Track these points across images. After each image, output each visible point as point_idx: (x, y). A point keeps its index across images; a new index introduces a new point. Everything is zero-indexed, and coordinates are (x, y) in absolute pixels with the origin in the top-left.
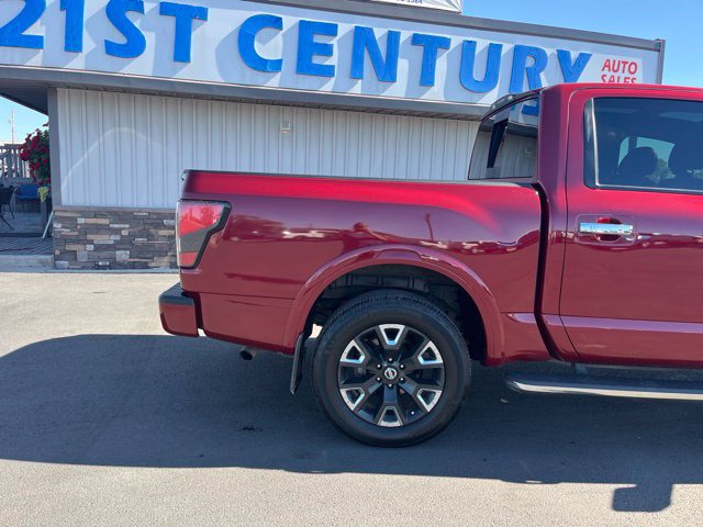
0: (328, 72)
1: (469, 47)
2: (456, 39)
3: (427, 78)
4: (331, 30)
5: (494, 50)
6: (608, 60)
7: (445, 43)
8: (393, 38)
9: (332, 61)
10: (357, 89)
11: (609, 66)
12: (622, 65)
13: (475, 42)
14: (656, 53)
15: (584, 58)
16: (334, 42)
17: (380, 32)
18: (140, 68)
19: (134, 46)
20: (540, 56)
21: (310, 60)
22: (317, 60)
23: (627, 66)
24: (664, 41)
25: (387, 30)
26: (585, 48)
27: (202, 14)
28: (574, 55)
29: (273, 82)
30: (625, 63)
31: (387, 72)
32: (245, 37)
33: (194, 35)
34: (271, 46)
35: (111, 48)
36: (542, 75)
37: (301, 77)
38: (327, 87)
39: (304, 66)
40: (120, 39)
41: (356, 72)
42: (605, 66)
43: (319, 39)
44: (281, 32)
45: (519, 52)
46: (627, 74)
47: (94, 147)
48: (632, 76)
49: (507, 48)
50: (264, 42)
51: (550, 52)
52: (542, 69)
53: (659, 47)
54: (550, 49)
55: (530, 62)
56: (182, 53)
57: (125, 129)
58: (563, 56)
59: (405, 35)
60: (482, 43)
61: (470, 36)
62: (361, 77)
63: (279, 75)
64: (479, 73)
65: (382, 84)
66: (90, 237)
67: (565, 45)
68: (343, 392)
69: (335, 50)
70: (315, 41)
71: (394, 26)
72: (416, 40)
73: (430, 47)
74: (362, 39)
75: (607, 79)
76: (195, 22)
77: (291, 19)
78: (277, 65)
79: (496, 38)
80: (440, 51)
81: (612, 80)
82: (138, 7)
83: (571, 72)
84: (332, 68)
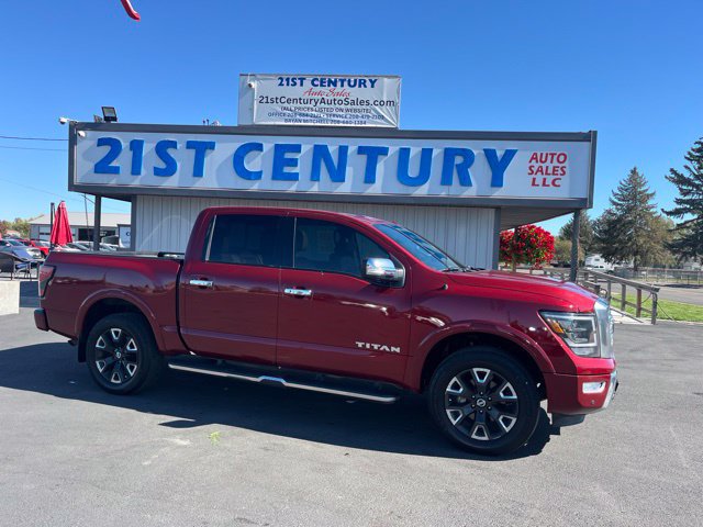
0: (294, 177)
1: (404, 153)
2: (394, 147)
3: (370, 178)
4: (297, 149)
5: (426, 154)
6: (535, 154)
7: (384, 151)
8: (343, 151)
9: (297, 170)
10: (315, 188)
11: (536, 159)
12: (549, 157)
13: (409, 149)
14: (588, 143)
15: (510, 154)
16: (298, 156)
17: (333, 146)
18: (171, 182)
19: (170, 169)
20: (468, 157)
21: (282, 170)
22: (287, 170)
23: (555, 157)
24: (595, 133)
25: (338, 145)
26: (511, 145)
27: (211, 146)
28: (500, 154)
29: (255, 186)
30: (553, 155)
31: (338, 175)
32: (238, 159)
33: (206, 160)
34: (253, 163)
35: (158, 172)
36: (470, 171)
37: (275, 182)
38: (292, 188)
39: (278, 174)
40: (162, 165)
41: (315, 176)
42: (532, 158)
43: (288, 156)
44: (262, 153)
45: (449, 154)
46: (555, 163)
48: (561, 165)
49: (437, 153)
50: (248, 163)
51: (476, 151)
52: (469, 166)
54: (477, 148)
55: (459, 160)
56: (198, 172)
57: (174, 216)
58: (490, 154)
59: (352, 149)
60: (415, 149)
61: (405, 144)
62: (318, 180)
63: (260, 181)
64: (413, 171)
65: (335, 184)
67: (491, 145)
68: (97, 363)
69: (299, 162)
70: (285, 157)
71: (344, 142)
72: (361, 150)
73: (373, 155)
74: (320, 153)
75: (535, 170)
76: (208, 151)
77: (269, 144)
78: (258, 175)
79: (427, 144)
80: (380, 157)
81: (540, 170)
82: (173, 145)
83: (498, 166)
84: (297, 174)
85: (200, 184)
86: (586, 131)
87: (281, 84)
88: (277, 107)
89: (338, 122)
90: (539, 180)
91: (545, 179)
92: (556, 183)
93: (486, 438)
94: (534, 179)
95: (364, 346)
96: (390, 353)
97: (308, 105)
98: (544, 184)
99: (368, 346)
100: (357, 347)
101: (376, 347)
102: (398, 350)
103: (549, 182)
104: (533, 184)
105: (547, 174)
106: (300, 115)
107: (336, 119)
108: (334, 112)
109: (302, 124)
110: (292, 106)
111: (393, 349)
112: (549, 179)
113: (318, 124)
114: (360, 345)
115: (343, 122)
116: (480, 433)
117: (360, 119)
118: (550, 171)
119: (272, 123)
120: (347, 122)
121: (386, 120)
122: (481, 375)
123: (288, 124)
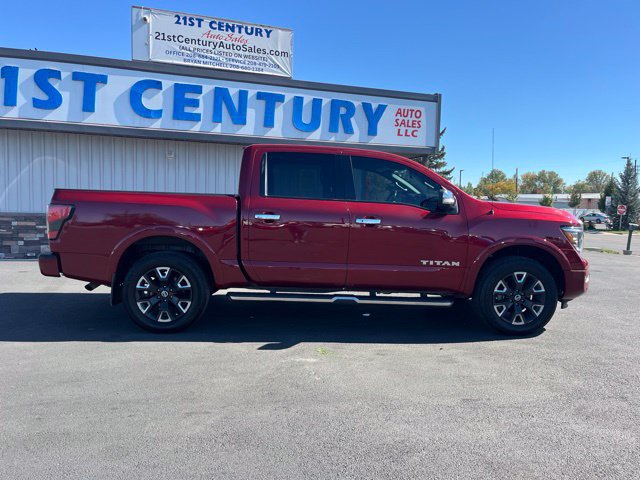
0: (196, 118)
1: (298, 101)
2: (289, 95)
3: (269, 122)
4: (198, 90)
5: (317, 103)
6: (400, 109)
7: (281, 98)
8: (243, 95)
9: (199, 110)
10: (218, 130)
11: (400, 113)
12: (410, 112)
13: (302, 98)
14: (435, 104)
15: (381, 109)
16: (200, 97)
17: (234, 90)
18: (58, 116)
19: (54, 101)
20: (350, 108)
21: (183, 110)
22: (188, 110)
23: (414, 113)
24: (440, 95)
25: (238, 89)
26: (383, 101)
27: (103, 80)
28: (374, 106)
29: (156, 125)
30: (412, 111)
31: (239, 118)
32: (135, 95)
33: (98, 94)
34: (153, 101)
35: (37, 103)
36: (352, 120)
37: (177, 122)
38: (196, 128)
39: (178, 114)
40: (43, 97)
41: (217, 118)
42: (398, 113)
43: (188, 96)
44: (162, 92)
45: (335, 105)
46: (414, 118)
47: (25, 171)
48: (417, 120)
49: (326, 99)
50: (149, 98)
51: (357, 104)
52: (352, 116)
53: (436, 99)
54: (357, 101)
55: (343, 111)
56: (88, 105)
57: (49, 158)
58: (366, 107)
59: (252, 93)
60: (308, 97)
61: (299, 93)
62: (220, 122)
63: (160, 120)
64: (306, 118)
65: (236, 126)
66: (21, 235)
67: (368, 99)
68: (139, 304)
69: (201, 103)
70: (186, 97)
71: (243, 87)
72: (260, 96)
73: (271, 101)
74: (221, 95)
75: (399, 122)
76: (98, 85)
77: (168, 83)
78: (158, 114)
79: (317, 95)
80: (277, 103)
81: (403, 123)
82: (57, 75)
83: (373, 117)
84: (199, 115)
85: (91, 120)
86: (433, 93)
87: (178, 22)
88: (175, 46)
89: (237, 67)
90: (402, 132)
91: (406, 131)
92: (415, 133)
93: (522, 323)
94: (399, 130)
95: (428, 264)
96: (451, 267)
97: (207, 47)
98: (406, 135)
99: (431, 263)
100: (422, 265)
101: (438, 263)
102: (458, 264)
103: (409, 133)
104: (399, 135)
105: (408, 126)
106: (199, 56)
107: (234, 63)
108: (233, 57)
109: (202, 65)
110: (191, 46)
111: (454, 263)
112: (410, 130)
113: (217, 67)
114: (425, 262)
115: (242, 68)
116: (518, 319)
117: (258, 66)
118: (410, 124)
119: (170, 61)
120: (246, 68)
121: (282, 70)
122: (520, 277)
123: (187, 64)
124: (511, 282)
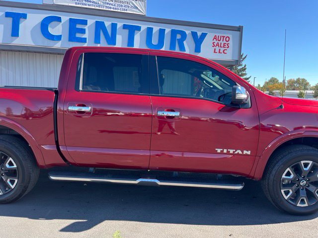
0: (83, 40)
1: (150, 30)
2: (144, 27)
3: (130, 43)
4: (84, 22)
5: (162, 32)
6: (216, 36)
7: (138, 28)
8: (114, 26)
9: (85, 36)
11: (216, 38)
12: (222, 38)
13: (153, 28)
14: (239, 32)
15: (204, 35)
16: (86, 27)
17: (108, 23)
20: (183, 35)
21: (75, 35)
22: (78, 35)
23: (225, 38)
24: (242, 27)
25: (111, 23)
26: (204, 30)
27: (24, 16)
28: (199, 34)
29: (58, 45)
30: (224, 37)
31: (111, 41)
32: (44, 25)
33: (21, 26)
34: (55, 29)
36: (185, 42)
37: (71, 43)
39: (72, 38)
41: (97, 41)
42: (214, 38)
43: (79, 26)
44: (61, 24)
45: (174, 32)
46: (225, 42)
48: (227, 43)
49: (168, 30)
50: (53, 28)
51: (188, 32)
52: (185, 39)
53: (240, 29)
54: (188, 31)
55: (179, 37)
56: (15, 32)
58: (194, 34)
59: (120, 25)
60: (156, 28)
61: (150, 25)
62: (99, 43)
63: (61, 41)
64: (155, 41)
67: (195, 29)
69: (87, 31)
70: (77, 27)
71: (114, 21)
72: (125, 27)
73: (132, 30)
74: (99, 26)
75: (215, 44)
76: (21, 20)
77: (65, 18)
78: (59, 38)
79: (162, 26)
80: (136, 31)
81: (218, 45)
83: (198, 41)
84: (85, 39)
85: (17, 42)
86: (238, 26)
89: (110, 8)
90: (217, 51)
91: (220, 50)
92: (225, 52)
94: (215, 49)
95: (222, 152)
96: (243, 155)
98: (219, 52)
99: (225, 151)
100: (216, 153)
101: (231, 151)
102: (249, 153)
103: (221, 51)
104: (215, 52)
105: (221, 47)
106: (85, 1)
107: (109, 6)
108: (108, 2)
109: (87, 7)
111: (245, 152)
112: (222, 50)
113: (97, 8)
114: (219, 150)
115: (113, 8)
116: (303, 202)
117: (123, 8)
118: (222, 45)
119: (67, 4)
120: (116, 9)
121: (139, 10)
122: (306, 165)
123: (77, 5)
124: (297, 170)
